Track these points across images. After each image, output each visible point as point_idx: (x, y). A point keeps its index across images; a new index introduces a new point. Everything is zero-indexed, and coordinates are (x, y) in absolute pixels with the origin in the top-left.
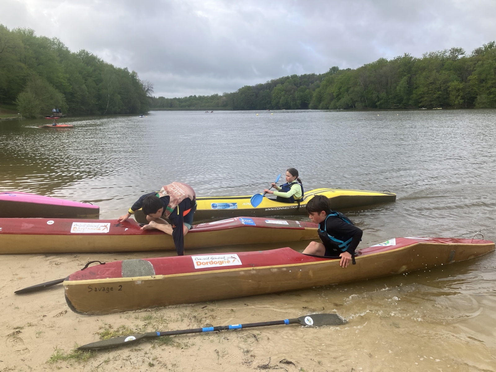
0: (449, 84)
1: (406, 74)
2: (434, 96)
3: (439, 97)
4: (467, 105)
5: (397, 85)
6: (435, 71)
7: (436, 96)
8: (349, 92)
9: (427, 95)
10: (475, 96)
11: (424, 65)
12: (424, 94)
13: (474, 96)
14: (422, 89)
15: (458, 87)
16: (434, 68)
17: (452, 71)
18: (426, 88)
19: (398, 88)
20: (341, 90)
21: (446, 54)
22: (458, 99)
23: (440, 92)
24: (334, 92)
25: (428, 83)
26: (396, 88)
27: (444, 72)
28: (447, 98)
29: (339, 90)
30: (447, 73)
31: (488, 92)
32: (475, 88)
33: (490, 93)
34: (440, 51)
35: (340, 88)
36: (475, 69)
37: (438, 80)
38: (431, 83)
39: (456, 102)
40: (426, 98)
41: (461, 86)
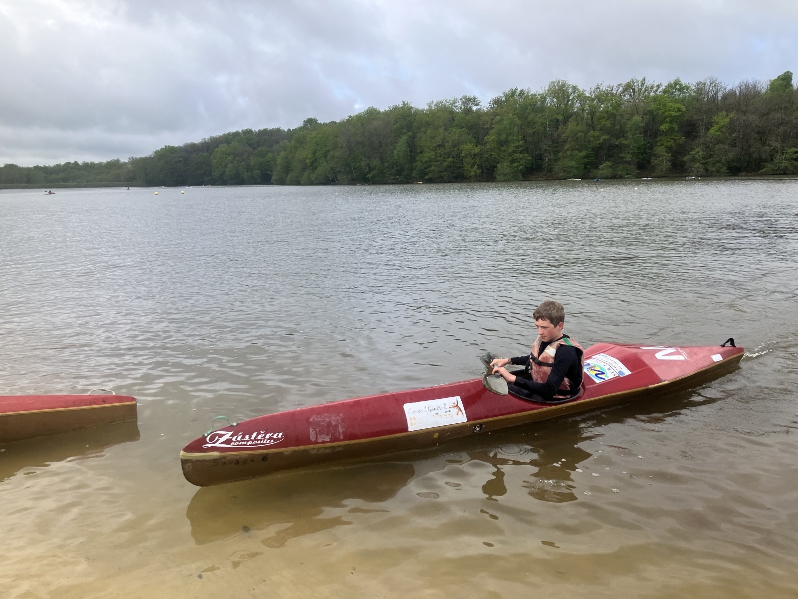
0: (461, 148)
1: (405, 131)
2: (444, 164)
3: (450, 167)
4: (487, 177)
5: (395, 148)
6: (443, 128)
7: (446, 164)
8: (328, 157)
9: (435, 163)
10: (495, 164)
11: (428, 119)
12: (430, 161)
13: (493, 164)
14: (428, 155)
15: (473, 152)
16: (441, 124)
17: (464, 129)
18: (432, 153)
19: (395, 152)
20: (317, 155)
21: (456, 105)
22: (475, 169)
23: (451, 159)
24: (306, 158)
25: (434, 145)
26: (393, 152)
27: (454, 130)
28: (461, 167)
29: (314, 155)
30: (458, 131)
31: (510, 158)
32: (495, 154)
33: (513, 161)
34: (448, 100)
35: (315, 152)
36: (493, 126)
37: (448, 142)
38: (439, 146)
39: (472, 173)
40: (433, 168)
41: (477, 150)
